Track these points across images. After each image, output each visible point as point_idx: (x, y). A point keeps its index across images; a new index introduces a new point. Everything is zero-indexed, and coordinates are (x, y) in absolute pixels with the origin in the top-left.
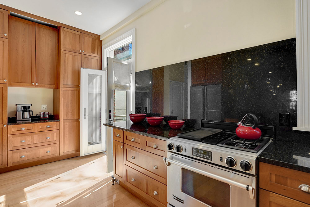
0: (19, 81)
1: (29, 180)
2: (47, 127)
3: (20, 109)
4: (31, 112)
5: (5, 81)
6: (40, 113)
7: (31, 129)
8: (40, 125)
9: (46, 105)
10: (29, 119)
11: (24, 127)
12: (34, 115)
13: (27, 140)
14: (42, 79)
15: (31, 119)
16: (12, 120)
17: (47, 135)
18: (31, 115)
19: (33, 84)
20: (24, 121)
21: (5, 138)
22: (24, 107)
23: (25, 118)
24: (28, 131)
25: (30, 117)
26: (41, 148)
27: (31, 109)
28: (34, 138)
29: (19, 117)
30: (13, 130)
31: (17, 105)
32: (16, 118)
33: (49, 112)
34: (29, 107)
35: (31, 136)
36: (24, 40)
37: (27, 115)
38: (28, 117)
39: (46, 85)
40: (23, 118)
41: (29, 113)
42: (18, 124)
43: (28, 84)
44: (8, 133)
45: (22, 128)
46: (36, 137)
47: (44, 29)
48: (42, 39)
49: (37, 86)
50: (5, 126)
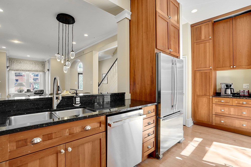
0: (221, 66)
1: (221, 139)
2: (244, 103)
3: (224, 87)
4: (232, 90)
5: (211, 67)
6: (240, 91)
7: (228, 102)
8: (236, 101)
9: (248, 84)
10: (230, 95)
11: (223, 100)
12: (235, 92)
13: (225, 110)
14: (240, 62)
15: (231, 95)
16: (217, 94)
17: (243, 110)
18: (233, 92)
19: (232, 67)
20: (227, 96)
21: (211, 105)
22: (227, 86)
23: (227, 94)
24: (226, 104)
25: (231, 93)
26: (237, 120)
27: (232, 87)
28: (231, 110)
29: (223, 93)
30: (216, 100)
31: (221, 84)
32: (220, 93)
33: (249, 91)
34: (231, 85)
35: (228, 108)
36: (223, 36)
37: (229, 91)
38: (230, 94)
39: (244, 66)
40: (225, 93)
41: (231, 91)
42: (222, 97)
43: (228, 68)
44: (212, 102)
45: (221, 100)
46: (232, 110)
47: (241, 18)
48: (238, 28)
49: (235, 68)
50: (211, 97)
